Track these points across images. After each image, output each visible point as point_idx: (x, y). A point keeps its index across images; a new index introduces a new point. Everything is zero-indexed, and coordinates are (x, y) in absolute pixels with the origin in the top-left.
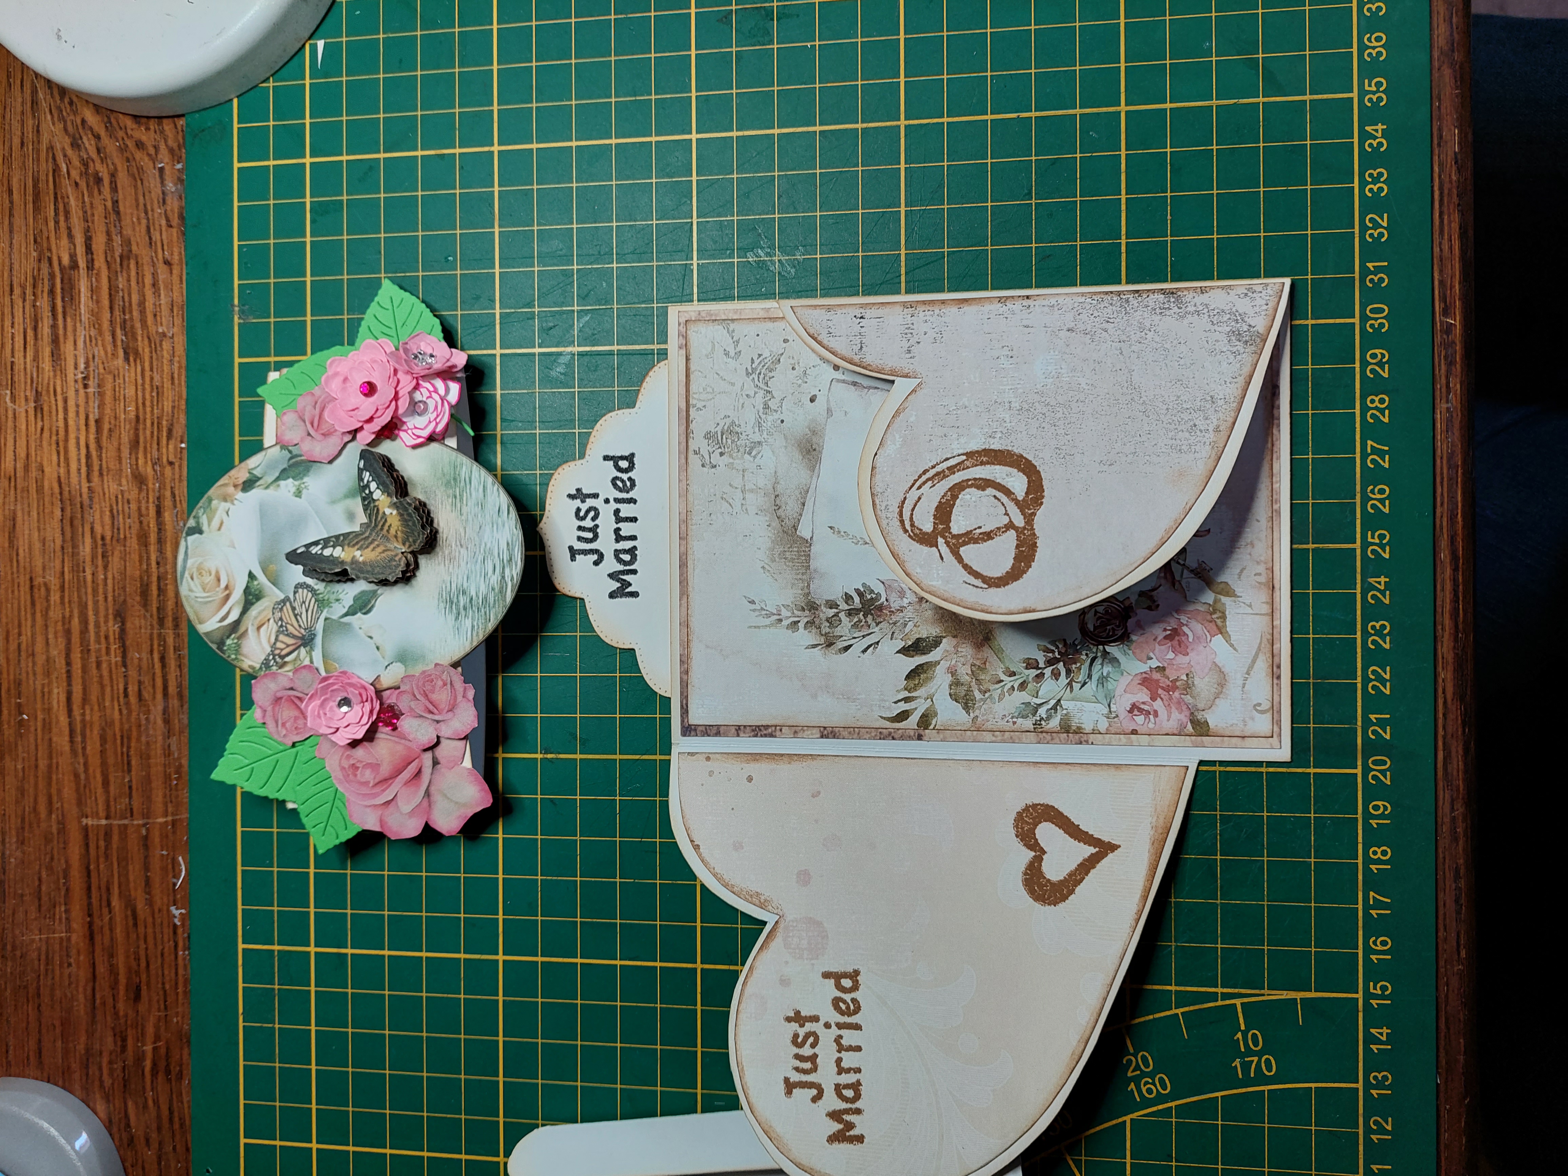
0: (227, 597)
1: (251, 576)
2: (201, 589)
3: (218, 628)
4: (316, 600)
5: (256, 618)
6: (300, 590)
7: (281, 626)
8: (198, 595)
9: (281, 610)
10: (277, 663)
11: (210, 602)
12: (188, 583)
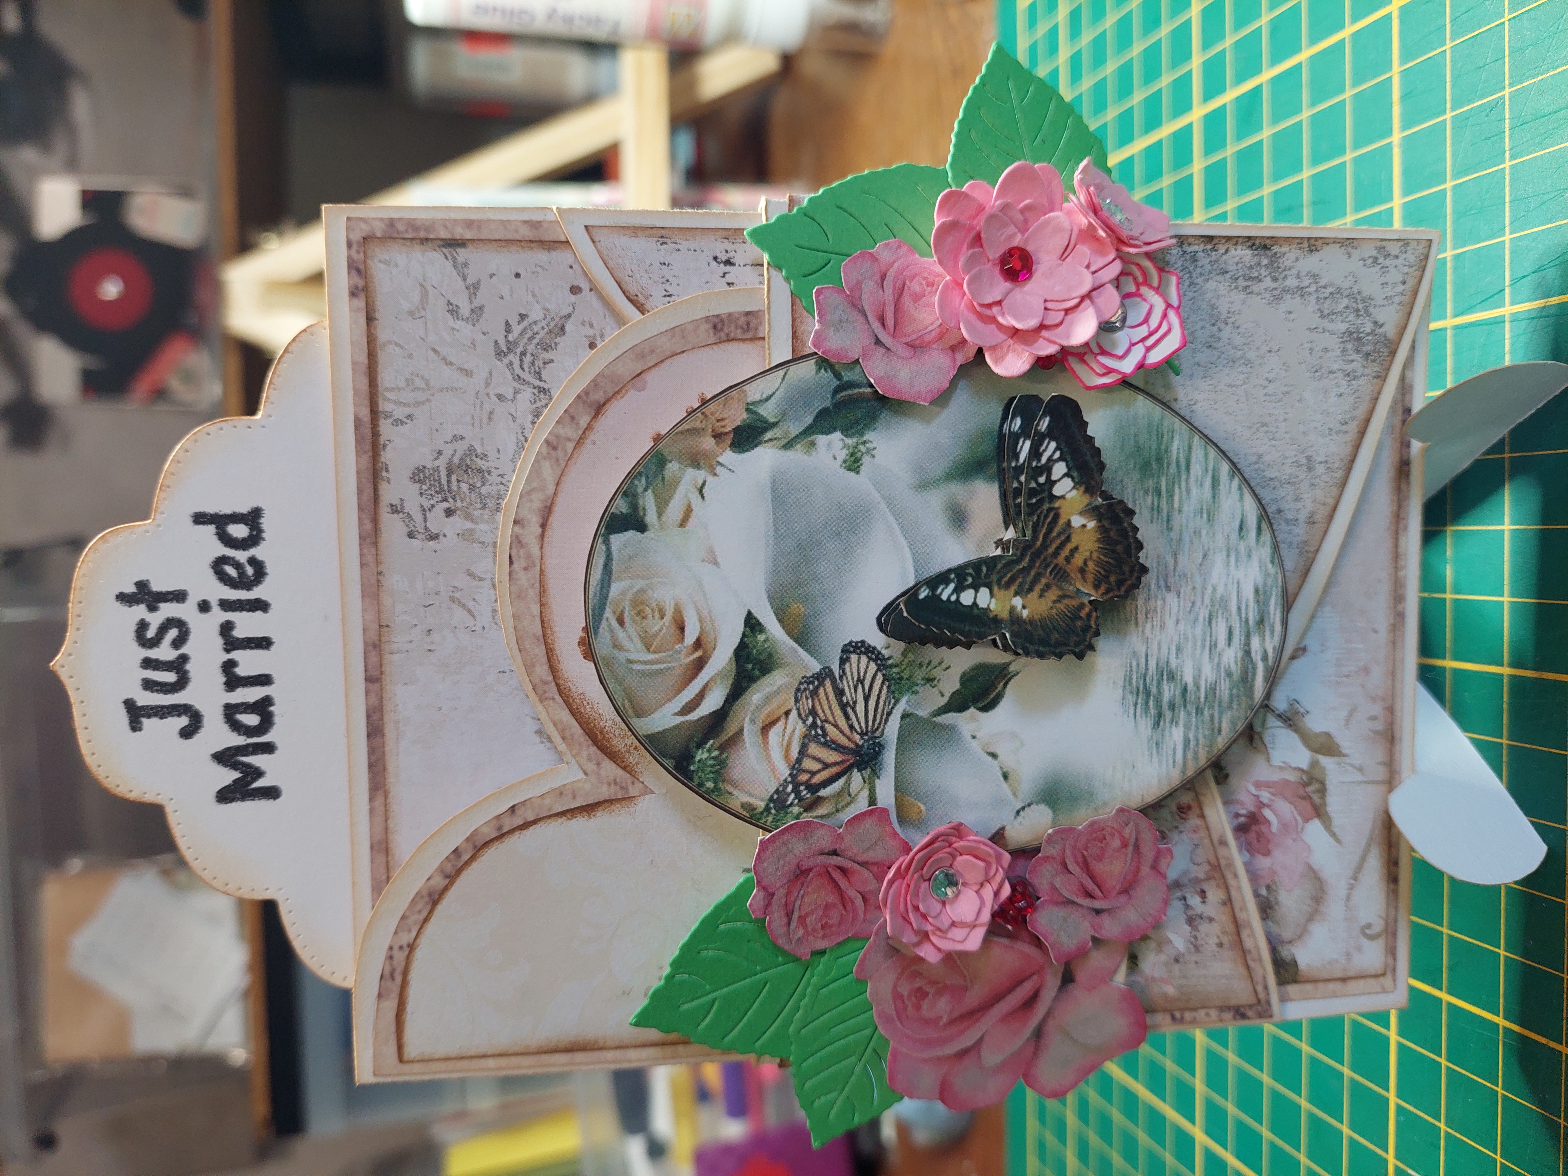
0: (699, 665)
1: (752, 624)
2: (639, 645)
3: (676, 727)
4: (885, 678)
5: (759, 708)
6: (854, 657)
7: (814, 726)
8: (633, 656)
9: (814, 694)
10: (801, 799)
11: (661, 672)
12: (612, 631)
